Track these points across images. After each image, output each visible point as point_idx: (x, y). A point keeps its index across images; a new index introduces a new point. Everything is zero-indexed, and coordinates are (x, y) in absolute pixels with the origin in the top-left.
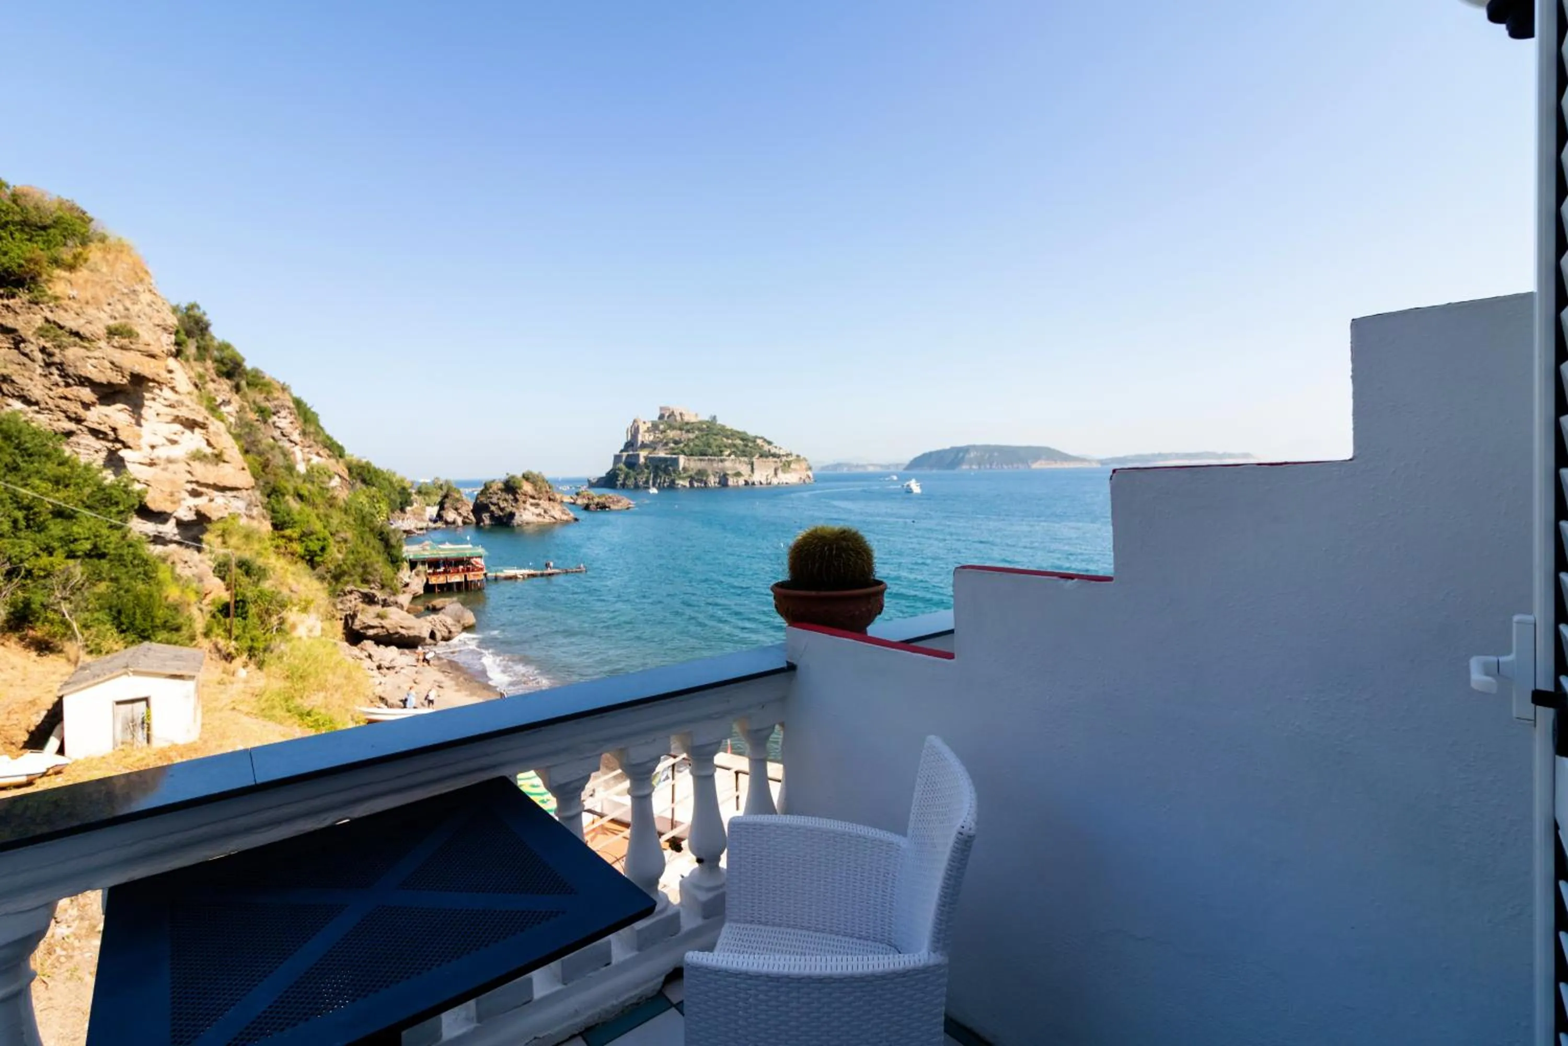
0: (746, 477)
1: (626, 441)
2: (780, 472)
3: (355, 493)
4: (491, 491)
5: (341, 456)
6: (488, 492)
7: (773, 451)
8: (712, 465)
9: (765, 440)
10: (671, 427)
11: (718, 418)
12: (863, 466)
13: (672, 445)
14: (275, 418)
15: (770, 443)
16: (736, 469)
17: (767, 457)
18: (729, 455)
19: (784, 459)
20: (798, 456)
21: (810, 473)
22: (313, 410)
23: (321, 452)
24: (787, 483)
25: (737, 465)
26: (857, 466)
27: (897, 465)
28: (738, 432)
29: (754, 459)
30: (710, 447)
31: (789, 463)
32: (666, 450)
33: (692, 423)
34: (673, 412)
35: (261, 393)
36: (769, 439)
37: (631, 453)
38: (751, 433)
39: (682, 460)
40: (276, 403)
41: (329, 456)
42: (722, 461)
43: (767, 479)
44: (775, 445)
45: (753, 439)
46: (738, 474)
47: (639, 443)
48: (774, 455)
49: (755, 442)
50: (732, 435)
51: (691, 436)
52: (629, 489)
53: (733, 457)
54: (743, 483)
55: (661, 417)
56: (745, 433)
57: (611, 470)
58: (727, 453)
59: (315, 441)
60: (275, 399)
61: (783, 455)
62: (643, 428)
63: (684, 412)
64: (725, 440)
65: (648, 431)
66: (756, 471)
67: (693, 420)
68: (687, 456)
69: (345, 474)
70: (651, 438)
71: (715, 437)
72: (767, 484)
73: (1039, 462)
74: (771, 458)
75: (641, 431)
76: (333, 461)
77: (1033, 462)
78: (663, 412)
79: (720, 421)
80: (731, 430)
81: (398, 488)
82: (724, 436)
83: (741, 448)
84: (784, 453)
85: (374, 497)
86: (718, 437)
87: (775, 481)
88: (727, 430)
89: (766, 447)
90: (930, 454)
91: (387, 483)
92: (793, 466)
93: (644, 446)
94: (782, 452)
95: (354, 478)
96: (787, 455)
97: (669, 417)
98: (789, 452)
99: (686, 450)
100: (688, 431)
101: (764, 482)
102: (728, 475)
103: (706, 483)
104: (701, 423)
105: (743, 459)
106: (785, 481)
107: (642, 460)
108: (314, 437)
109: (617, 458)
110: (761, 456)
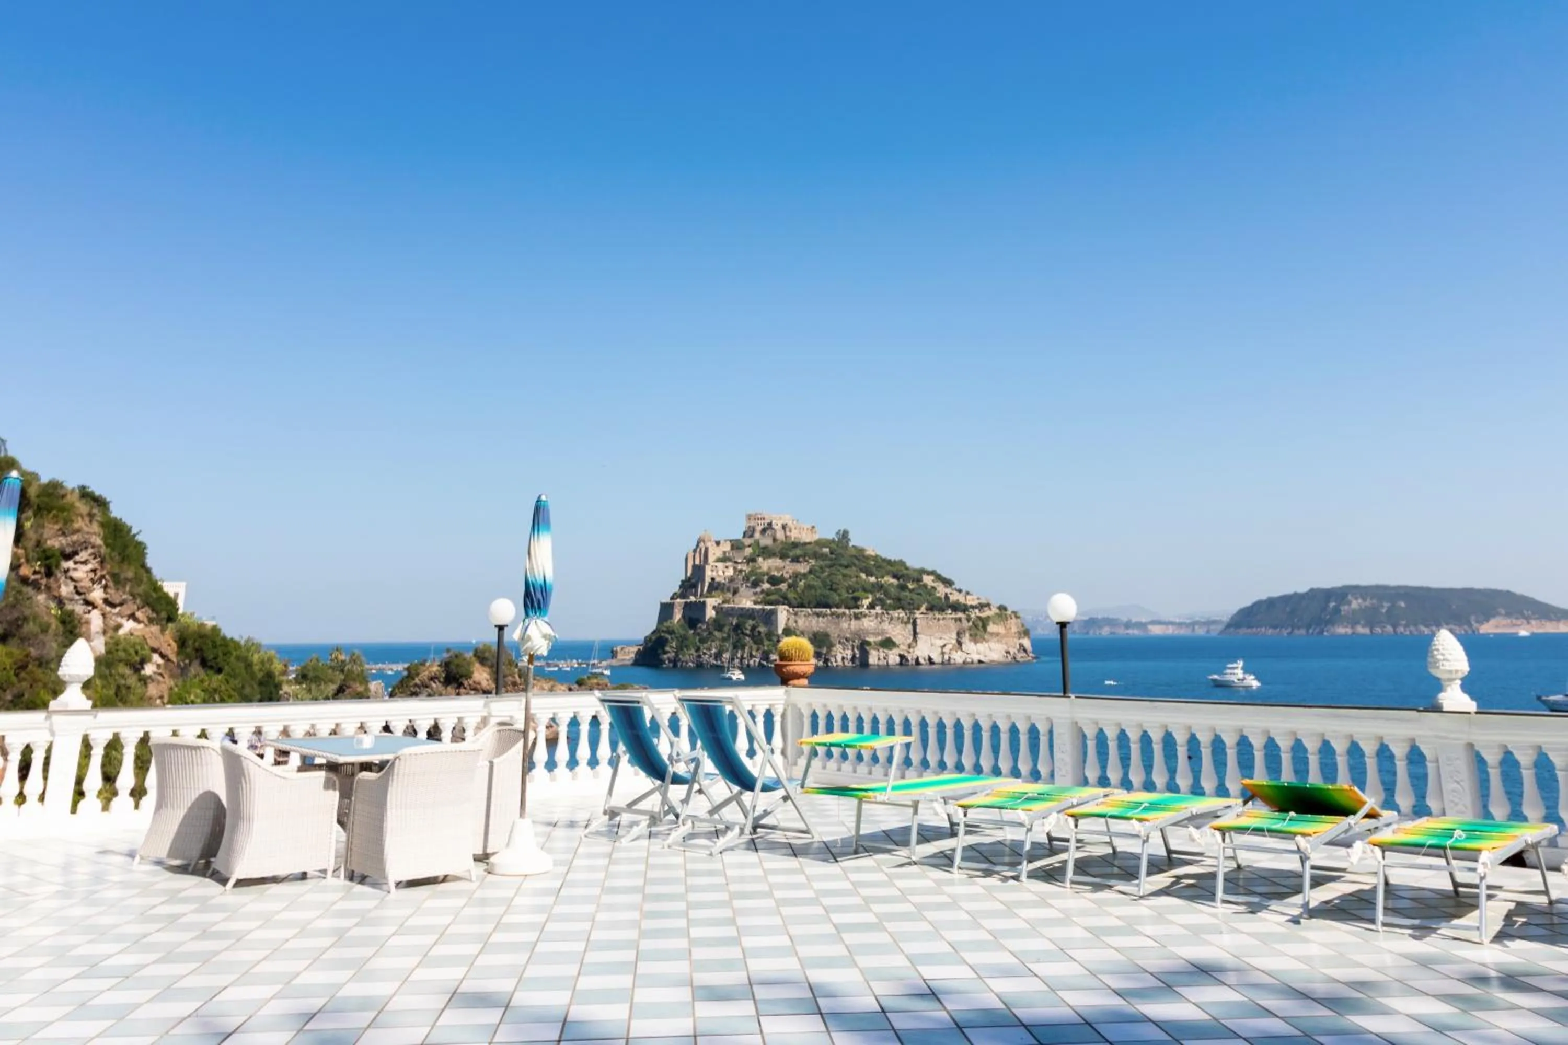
0: (903, 649)
1: (683, 578)
2: (966, 639)
3: (184, 686)
4: (417, 681)
5: (170, 619)
6: (412, 683)
7: (954, 597)
8: (838, 624)
9: (939, 578)
10: (766, 552)
11: (851, 536)
12: (1142, 626)
13: (766, 586)
14: (70, 564)
15: (948, 583)
16: (883, 632)
17: (942, 610)
18: (872, 606)
19: (974, 614)
20: (1002, 608)
21: (1026, 643)
22: (139, 538)
23: (139, 614)
24: (980, 662)
25: (886, 626)
26: (1128, 625)
27: (1209, 623)
28: (889, 562)
29: (917, 614)
30: (835, 590)
31: (984, 622)
32: (755, 594)
33: (805, 544)
34: (770, 524)
35: (57, 522)
36: (945, 575)
37: (692, 599)
38: (914, 563)
39: (783, 615)
40: (75, 537)
41: (151, 621)
42: (857, 617)
43: (943, 653)
44: (957, 586)
45: (915, 575)
46: (888, 643)
47: (708, 580)
48: (956, 607)
49: (919, 580)
50: (879, 567)
51: (803, 568)
52: (685, 669)
53: (878, 609)
54: (898, 659)
55: (750, 532)
56: (902, 563)
57: (654, 632)
58: (866, 602)
59: (132, 594)
60: (78, 531)
61: (973, 607)
62: (715, 553)
63: (790, 523)
64: (863, 576)
65: (724, 559)
66: (920, 637)
67: (807, 537)
68: (794, 607)
69: (171, 649)
70: (730, 572)
71: (845, 571)
72: (943, 663)
73: (1493, 622)
74: (949, 613)
75: (711, 558)
76: (155, 629)
77: (1480, 622)
78: (752, 523)
79: (855, 541)
80: (876, 558)
81: (260, 675)
82: (862, 570)
83: (892, 590)
84: (975, 603)
85: (215, 690)
86: (852, 571)
87: (958, 657)
88: (868, 558)
89: (941, 590)
90: (1271, 603)
91: (242, 665)
92: (992, 628)
93: (715, 587)
94: (971, 601)
95: (188, 656)
96: (981, 606)
97: (764, 531)
98: (983, 601)
99: (791, 595)
100: (796, 560)
101: (937, 658)
102: (869, 643)
103: (826, 661)
104: (820, 543)
105: (895, 614)
106: (976, 658)
107: (710, 613)
108: (132, 587)
109: (666, 610)
110: (931, 608)
